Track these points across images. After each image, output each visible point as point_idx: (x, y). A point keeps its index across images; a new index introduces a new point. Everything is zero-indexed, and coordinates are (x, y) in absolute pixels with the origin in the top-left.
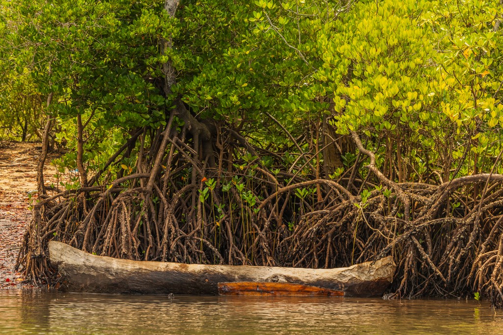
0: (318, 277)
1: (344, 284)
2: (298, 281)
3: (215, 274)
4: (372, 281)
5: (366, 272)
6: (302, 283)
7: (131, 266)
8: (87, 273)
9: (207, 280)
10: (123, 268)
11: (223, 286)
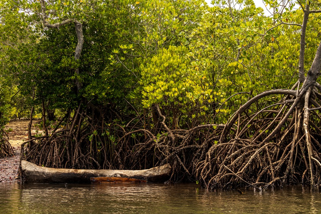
0: (135, 174)
1: (146, 177)
2: (126, 176)
3: (89, 174)
4: (159, 175)
5: (157, 171)
6: (128, 177)
7: (53, 171)
8: (35, 174)
9: (86, 177)
10: (50, 172)
11: (93, 179)
